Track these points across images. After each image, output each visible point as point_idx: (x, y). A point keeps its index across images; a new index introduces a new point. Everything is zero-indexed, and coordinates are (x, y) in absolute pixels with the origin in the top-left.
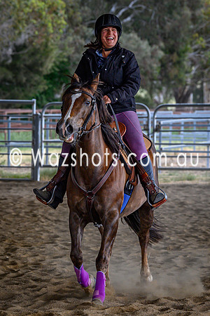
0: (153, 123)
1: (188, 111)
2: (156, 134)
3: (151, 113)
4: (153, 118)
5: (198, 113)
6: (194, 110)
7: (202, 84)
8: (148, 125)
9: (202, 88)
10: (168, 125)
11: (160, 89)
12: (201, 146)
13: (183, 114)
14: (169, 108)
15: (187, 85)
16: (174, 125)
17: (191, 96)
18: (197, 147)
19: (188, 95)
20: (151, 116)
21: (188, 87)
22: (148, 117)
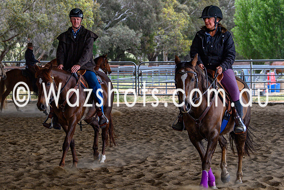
0: (138, 71)
1: (155, 65)
2: (140, 77)
3: (137, 66)
4: (138, 69)
5: (161, 67)
6: (158, 65)
7: (162, 52)
8: (136, 73)
9: (162, 54)
10: (146, 72)
11: (141, 54)
12: (163, 83)
13: (153, 67)
14: (146, 64)
15: (154, 52)
16: (148, 72)
17: (157, 58)
18: (160, 84)
19: (155, 57)
20: (137, 68)
21: (155, 53)
22: (136, 69)
